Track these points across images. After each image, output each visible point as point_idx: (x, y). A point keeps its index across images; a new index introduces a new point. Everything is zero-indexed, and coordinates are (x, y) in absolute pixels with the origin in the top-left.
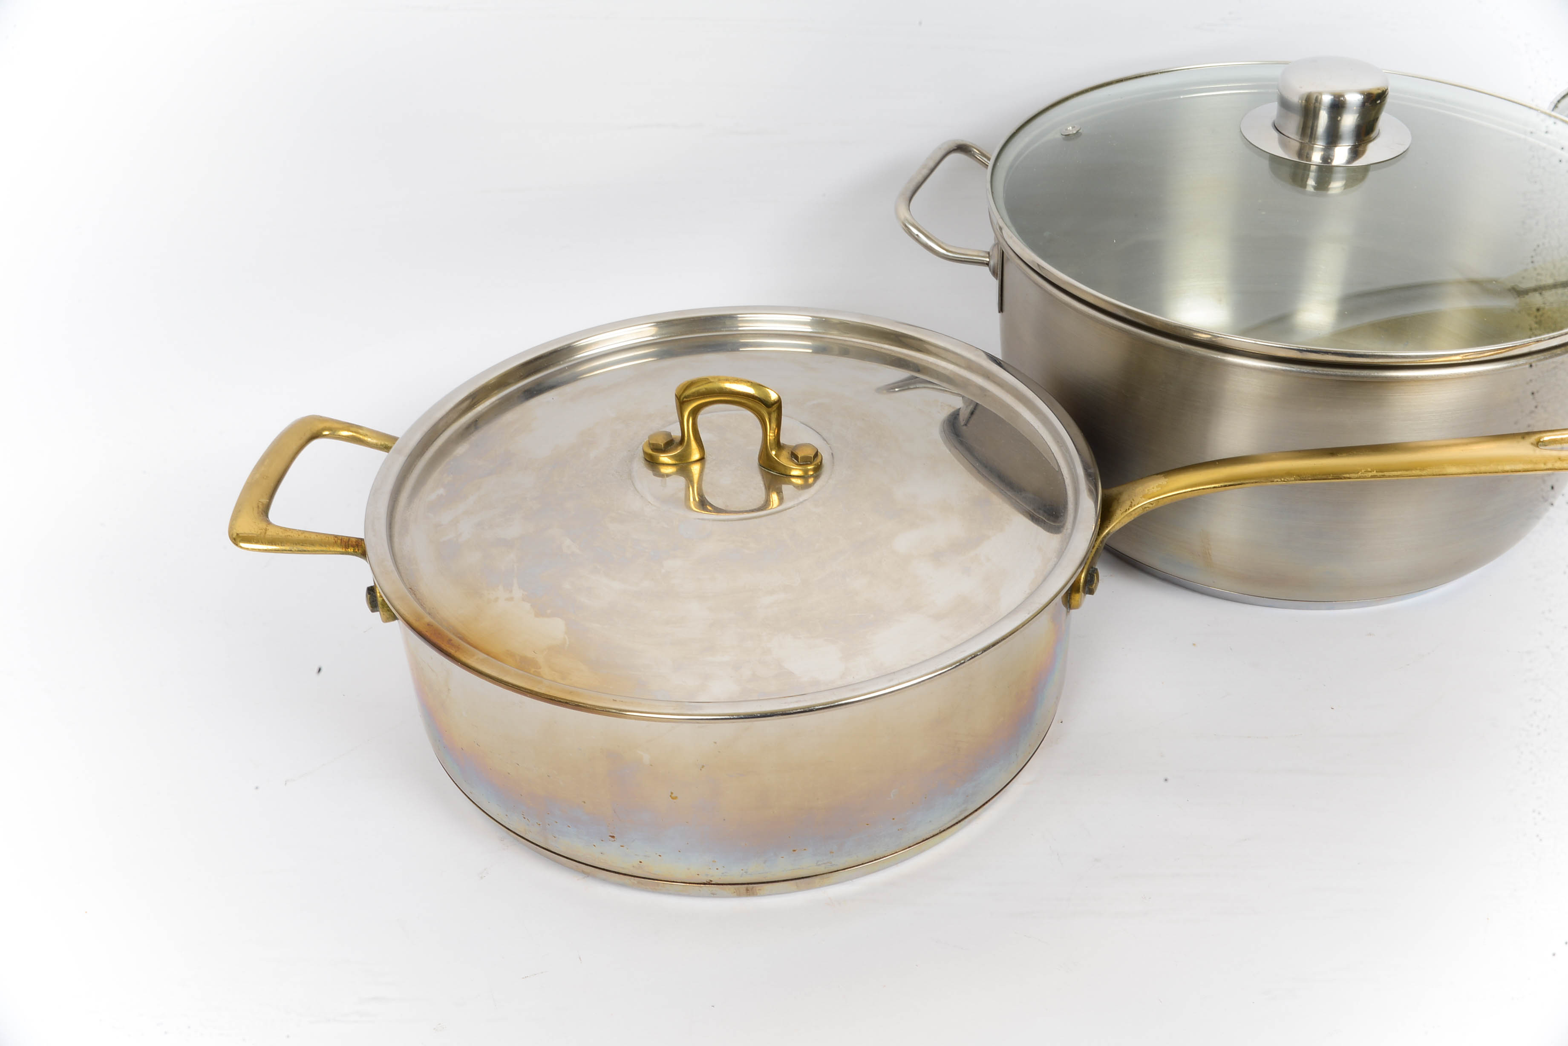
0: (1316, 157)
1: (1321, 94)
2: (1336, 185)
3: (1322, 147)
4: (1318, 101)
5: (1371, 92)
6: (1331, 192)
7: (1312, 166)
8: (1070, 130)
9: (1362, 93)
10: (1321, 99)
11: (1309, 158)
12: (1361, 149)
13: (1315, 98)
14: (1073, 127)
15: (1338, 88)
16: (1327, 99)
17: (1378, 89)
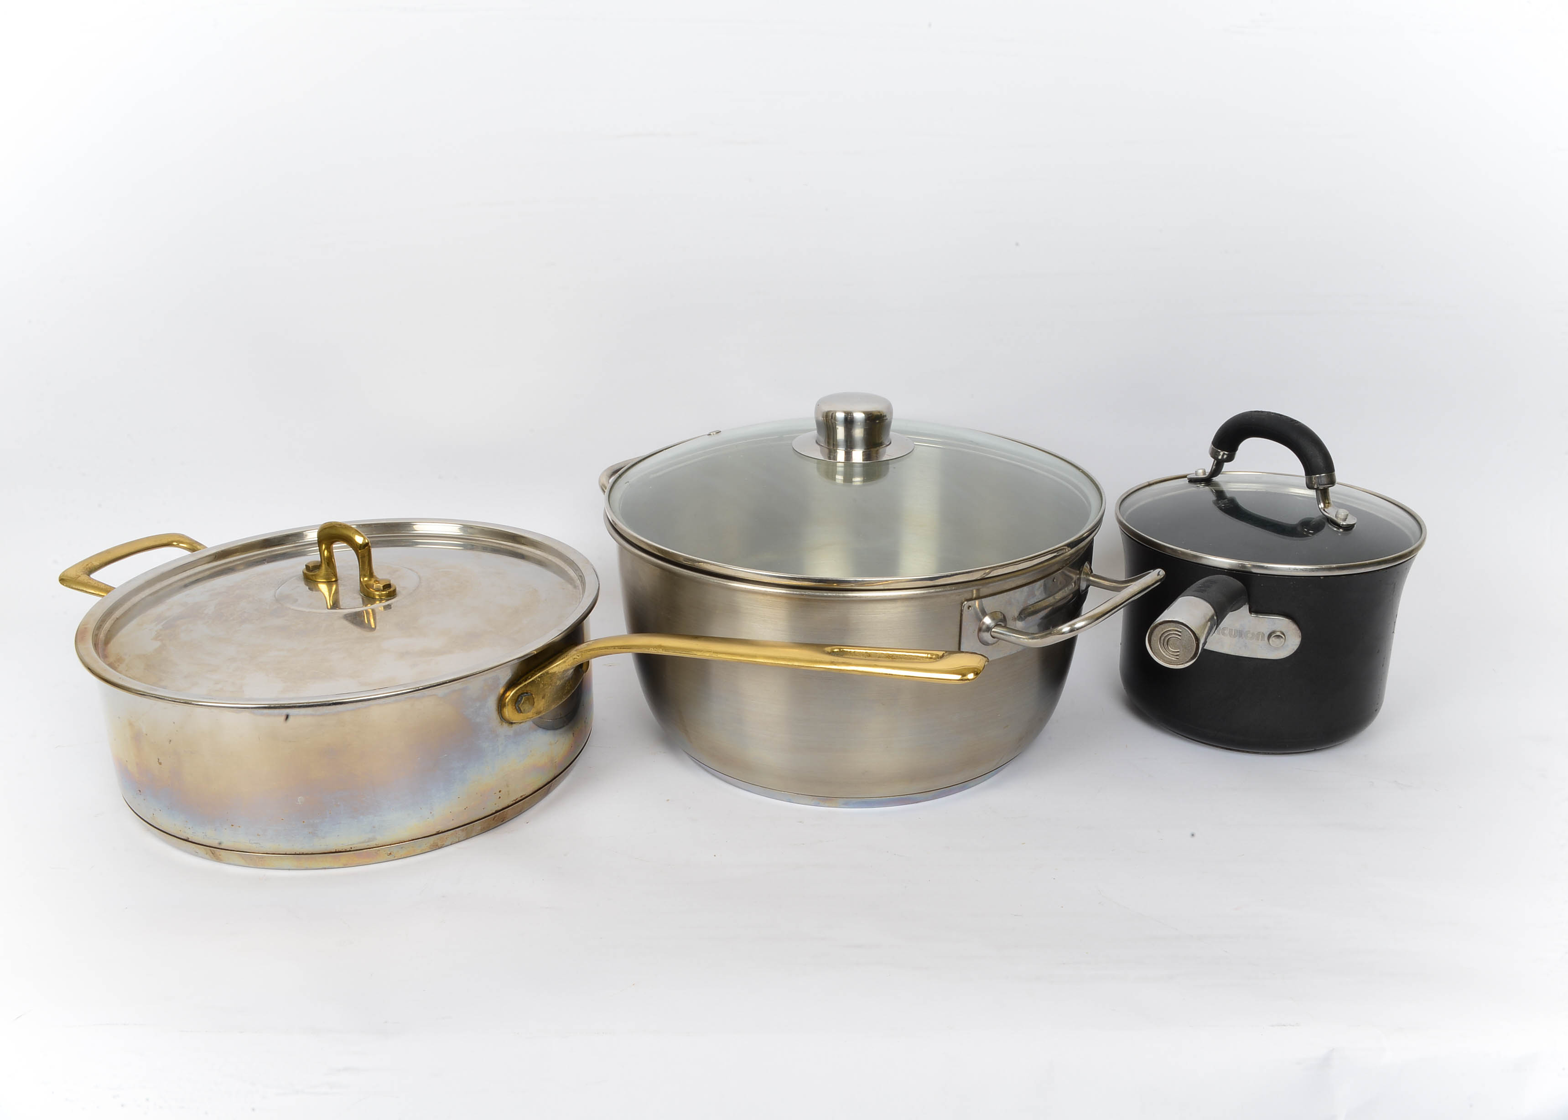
9: (864, 413)
10: (835, 415)
11: (835, 458)
15: (848, 409)
16: (840, 416)
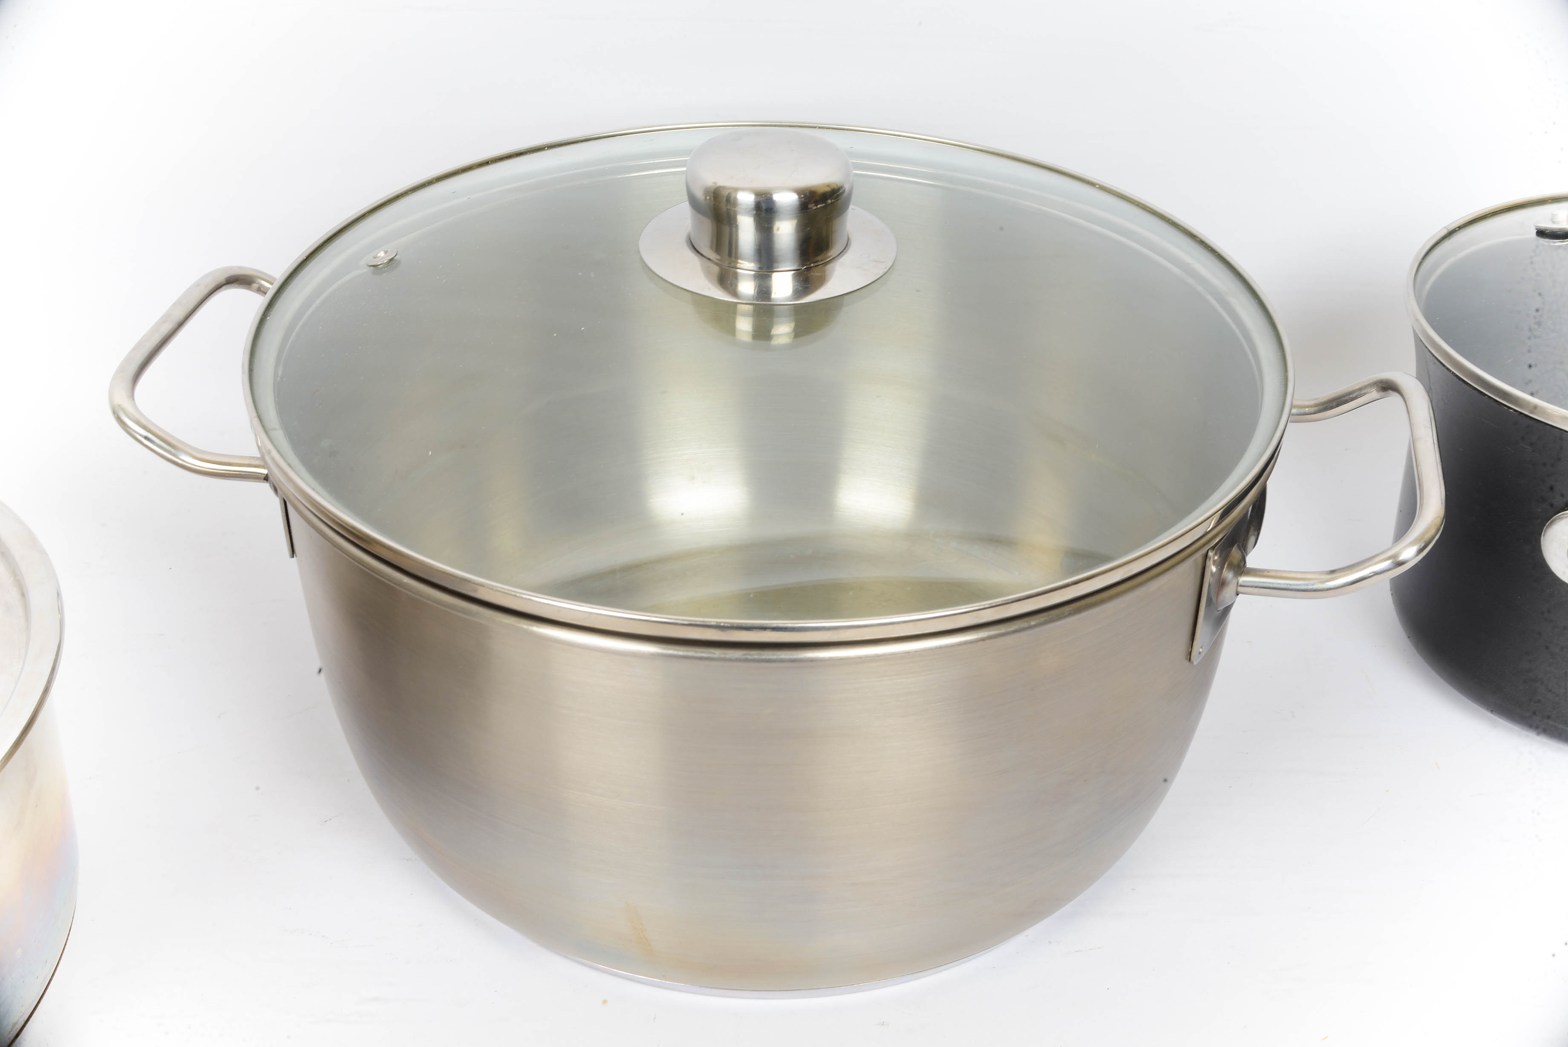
0: (747, 287)
1: (737, 190)
2: (783, 330)
3: (753, 273)
4: (730, 201)
5: (813, 189)
6: (776, 342)
7: (739, 306)
8: (382, 256)
10: (738, 196)
12: (815, 273)
13: (725, 199)
14: (386, 252)
17: (828, 186)
